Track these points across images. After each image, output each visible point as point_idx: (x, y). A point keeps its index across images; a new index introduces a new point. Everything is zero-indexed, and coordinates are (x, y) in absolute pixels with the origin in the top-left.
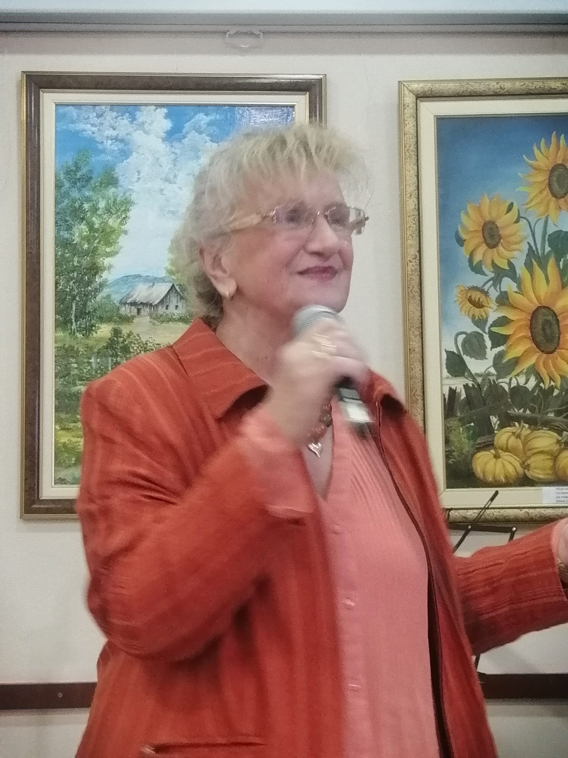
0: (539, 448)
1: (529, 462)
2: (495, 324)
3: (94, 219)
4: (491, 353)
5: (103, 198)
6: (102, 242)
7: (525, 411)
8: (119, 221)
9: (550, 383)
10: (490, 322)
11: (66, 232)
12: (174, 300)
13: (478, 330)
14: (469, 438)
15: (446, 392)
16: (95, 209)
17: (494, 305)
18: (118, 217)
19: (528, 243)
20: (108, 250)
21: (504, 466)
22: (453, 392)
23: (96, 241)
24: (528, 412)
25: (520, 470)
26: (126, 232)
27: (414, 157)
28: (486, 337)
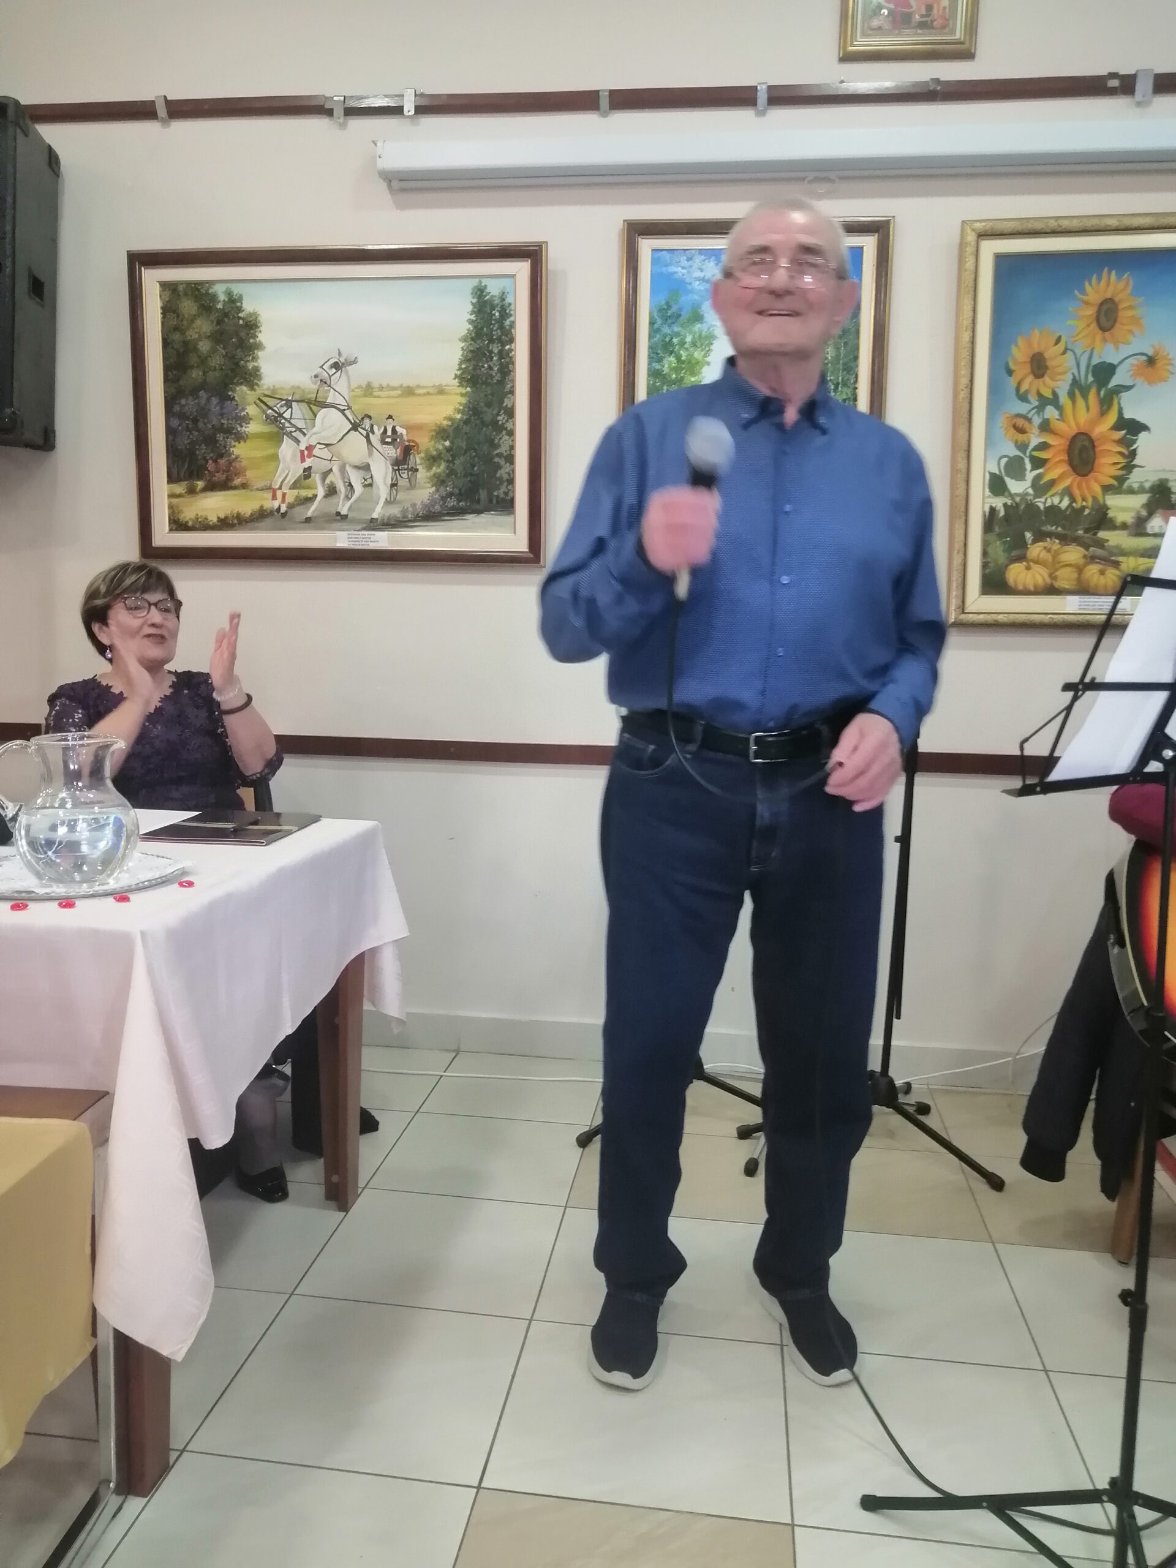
0: (1066, 561)
1: (1058, 573)
2: (1036, 448)
3: (682, 352)
4: (1030, 475)
5: (690, 333)
6: (688, 372)
7: (1056, 528)
8: (703, 353)
9: (1082, 503)
10: (1031, 447)
11: (657, 364)
13: (1018, 453)
14: (1004, 551)
15: (987, 509)
16: (682, 343)
17: (1036, 431)
18: (702, 350)
19: (1073, 374)
21: (1034, 576)
22: (993, 510)
23: (684, 371)
24: (1060, 529)
25: (1048, 580)
26: (708, 364)
27: (972, 293)
28: (1027, 461)
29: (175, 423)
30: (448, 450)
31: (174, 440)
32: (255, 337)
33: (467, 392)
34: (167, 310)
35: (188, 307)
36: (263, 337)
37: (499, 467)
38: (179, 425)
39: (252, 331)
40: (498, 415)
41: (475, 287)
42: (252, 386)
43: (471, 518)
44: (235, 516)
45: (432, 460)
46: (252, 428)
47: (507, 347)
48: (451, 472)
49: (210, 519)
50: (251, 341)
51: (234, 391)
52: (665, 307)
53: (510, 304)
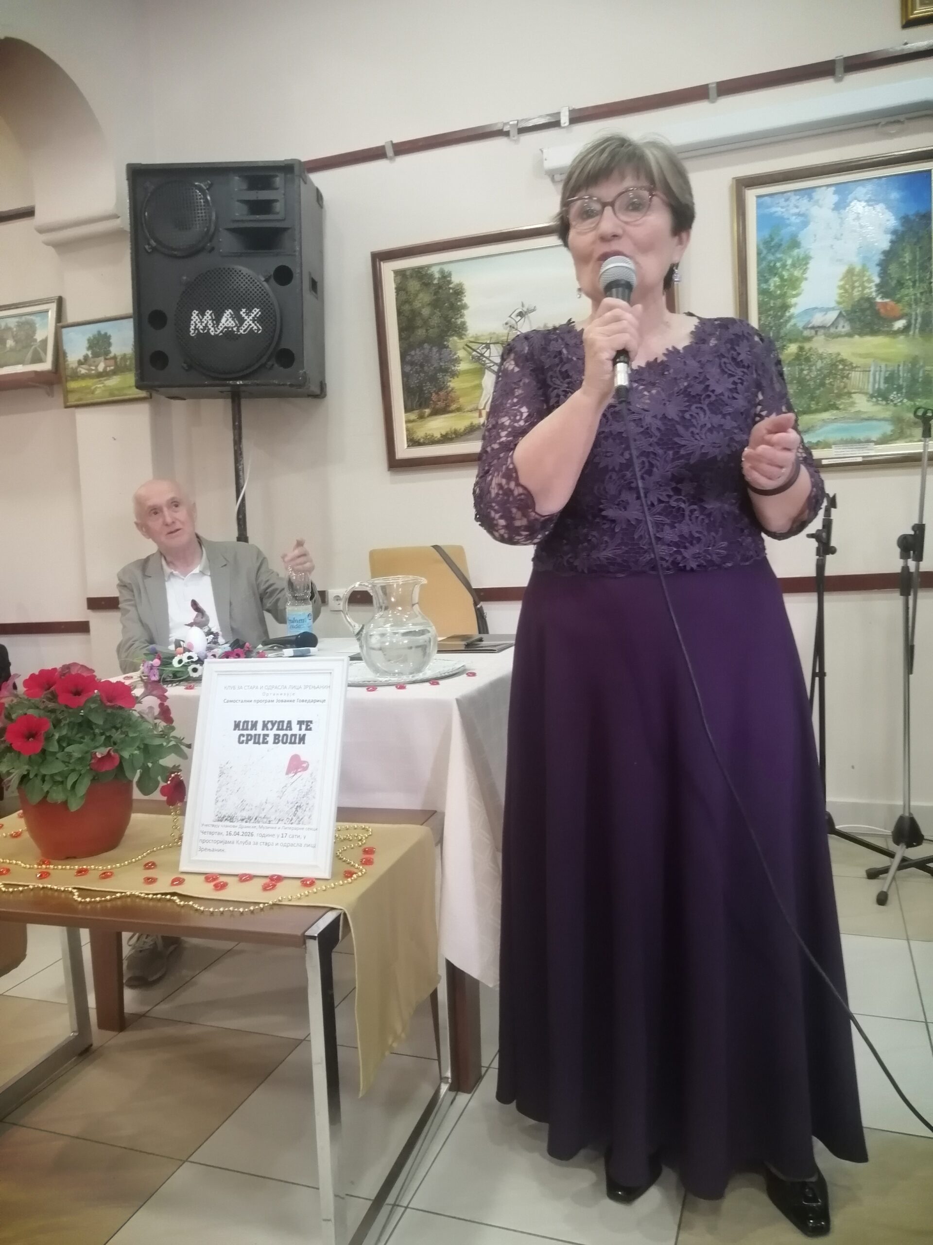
3: (784, 273)
5: (790, 257)
6: (790, 288)
8: (801, 271)
11: (765, 284)
12: (842, 322)
16: (784, 266)
18: (801, 269)
20: (794, 293)
23: (786, 288)
26: (806, 279)
29: (408, 368)
31: (407, 381)
32: (461, 300)
34: (399, 289)
35: (414, 285)
36: (467, 300)
38: (410, 371)
39: (459, 297)
42: (461, 336)
44: (453, 431)
46: (463, 366)
49: (435, 435)
50: (459, 303)
51: (448, 341)
52: (769, 240)
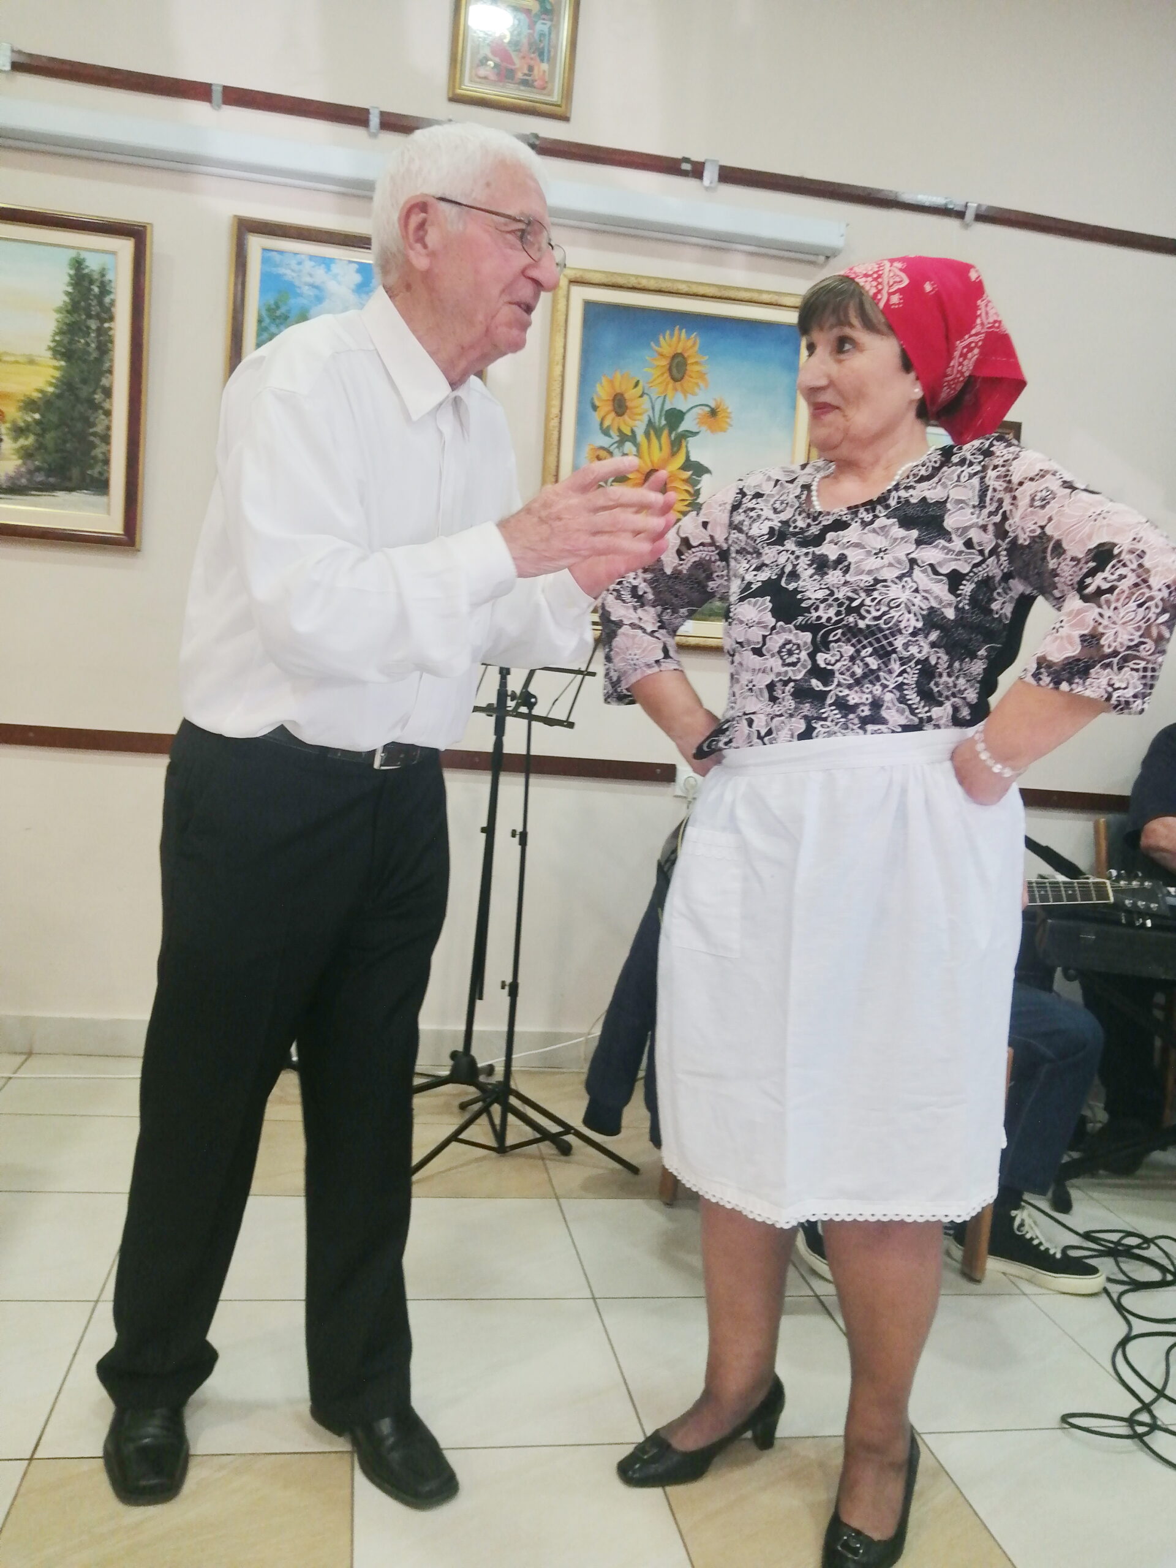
19: (649, 416)
30: (38, 423)
33: (61, 366)
37: (93, 446)
40: (94, 392)
41: (74, 258)
43: (61, 495)
45: (19, 431)
47: (106, 325)
48: (40, 446)
52: (273, 307)
53: (110, 281)
